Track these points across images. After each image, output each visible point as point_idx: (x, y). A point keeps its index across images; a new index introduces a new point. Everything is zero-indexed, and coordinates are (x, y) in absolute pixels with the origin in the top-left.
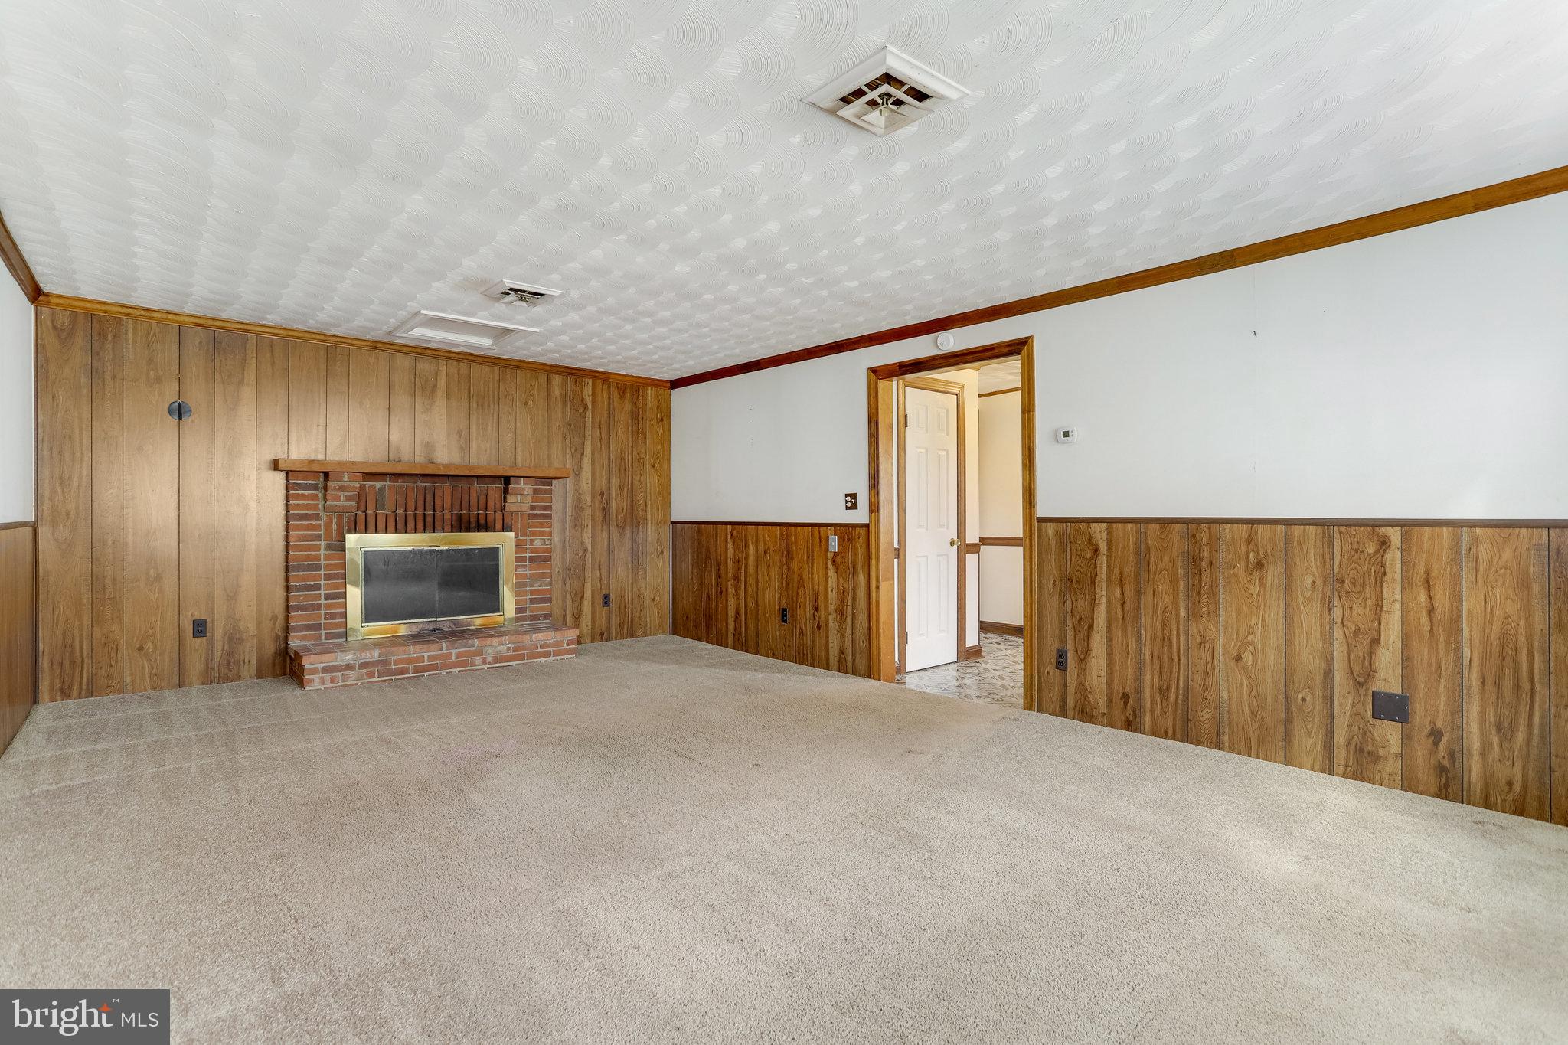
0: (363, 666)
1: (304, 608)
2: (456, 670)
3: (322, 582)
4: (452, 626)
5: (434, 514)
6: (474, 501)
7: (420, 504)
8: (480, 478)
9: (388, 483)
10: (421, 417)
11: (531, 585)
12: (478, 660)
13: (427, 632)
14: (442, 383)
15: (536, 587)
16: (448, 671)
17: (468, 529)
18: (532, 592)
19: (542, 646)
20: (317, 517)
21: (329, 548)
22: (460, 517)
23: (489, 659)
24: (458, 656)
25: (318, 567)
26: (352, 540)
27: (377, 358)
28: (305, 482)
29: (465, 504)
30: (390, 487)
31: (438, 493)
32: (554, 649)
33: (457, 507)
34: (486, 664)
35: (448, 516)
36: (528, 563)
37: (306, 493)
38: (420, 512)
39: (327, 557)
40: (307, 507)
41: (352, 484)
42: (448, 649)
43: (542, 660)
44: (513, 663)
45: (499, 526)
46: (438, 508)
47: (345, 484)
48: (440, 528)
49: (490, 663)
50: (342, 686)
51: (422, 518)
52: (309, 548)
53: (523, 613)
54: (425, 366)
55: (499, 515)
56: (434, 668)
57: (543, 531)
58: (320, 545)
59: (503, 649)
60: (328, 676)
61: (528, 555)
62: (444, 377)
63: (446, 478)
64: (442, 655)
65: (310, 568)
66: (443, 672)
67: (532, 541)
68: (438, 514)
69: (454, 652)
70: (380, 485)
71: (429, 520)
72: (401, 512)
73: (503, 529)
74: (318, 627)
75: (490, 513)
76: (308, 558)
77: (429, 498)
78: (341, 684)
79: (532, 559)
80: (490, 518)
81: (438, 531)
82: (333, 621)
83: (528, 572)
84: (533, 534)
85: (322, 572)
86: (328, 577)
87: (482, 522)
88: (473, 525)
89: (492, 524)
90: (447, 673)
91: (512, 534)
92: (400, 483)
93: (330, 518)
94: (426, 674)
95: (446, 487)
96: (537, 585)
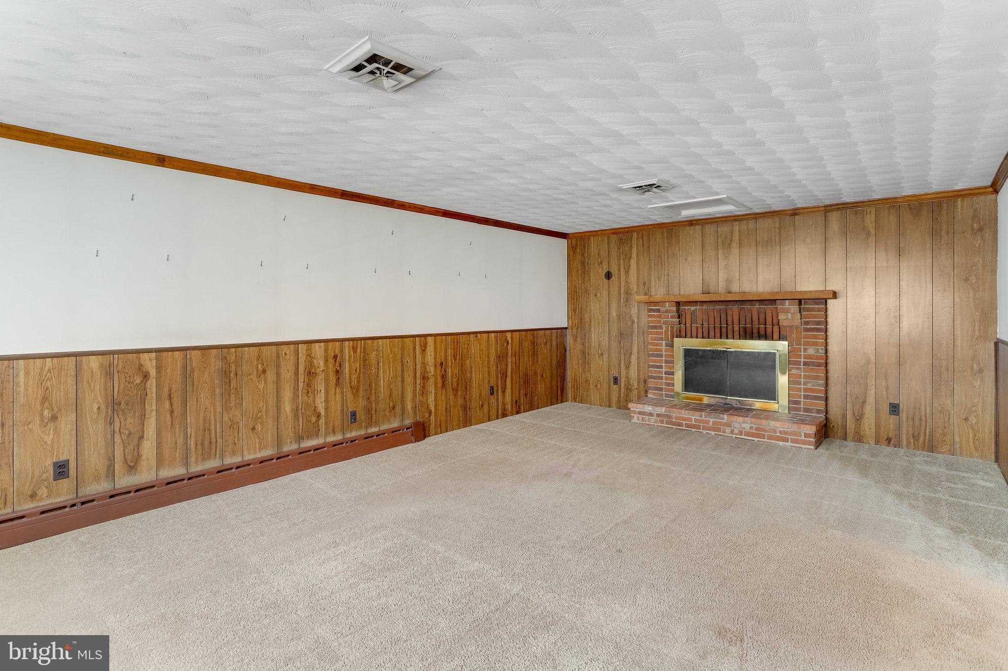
0: (658, 415)
1: (654, 378)
2: (713, 433)
3: (663, 364)
4: (738, 404)
5: (727, 327)
6: (755, 318)
7: (718, 320)
8: (761, 301)
9: (698, 307)
10: (722, 263)
11: (805, 384)
12: (728, 430)
13: (722, 404)
14: (736, 238)
15: (809, 386)
16: (707, 432)
17: (752, 337)
18: (806, 390)
19: (780, 432)
20: (661, 328)
21: (667, 345)
22: (745, 329)
23: (736, 431)
24: (714, 423)
25: (661, 356)
26: (677, 341)
27: (694, 230)
28: (655, 308)
29: (749, 320)
30: (699, 309)
31: (730, 313)
32: (793, 437)
33: (743, 322)
34: (733, 434)
35: (736, 328)
36: (802, 367)
37: (655, 314)
38: (718, 325)
39: (666, 351)
40: (655, 322)
41: (672, 308)
42: (705, 417)
43: (781, 443)
44: (756, 439)
45: (776, 335)
46: (730, 323)
47: (669, 308)
48: (731, 336)
49: (736, 434)
50: (647, 424)
51: (719, 329)
52: (657, 345)
53: (798, 405)
54: (724, 229)
55: (776, 328)
56: (698, 427)
57: (816, 342)
58: (662, 343)
59: (747, 426)
60: (641, 417)
61: (802, 360)
62: (738, 234)
63: (735, 303)
64: (702, 420)
65: (657, 356)
66: (705, 432)
67: (805, 350)
68: (730, 327)
69: (712, 420)
70: (693, 308)
71: (724, 330)
72: (706, 325)
73: (780, 339)
74: (661, 389)
75: (769, 326)
76: (657, 350)
77: (723, 316)
78: (647, 423)
79: (805, 364)
80: (769, 331)
81: (730, 339)
82: (668, 387)
83: (803, 374)
84: (806, 344)
85: (664, 359)
86: (666, 362)
87: (762, 332)
88: (755, 335)
89: (771, 335)
90: (707, 433)
91: (786, 343)
92: (705, 307)
93: (667, 328)
94: (693, 430)
95: (735, 308)
96: (809, 385)
